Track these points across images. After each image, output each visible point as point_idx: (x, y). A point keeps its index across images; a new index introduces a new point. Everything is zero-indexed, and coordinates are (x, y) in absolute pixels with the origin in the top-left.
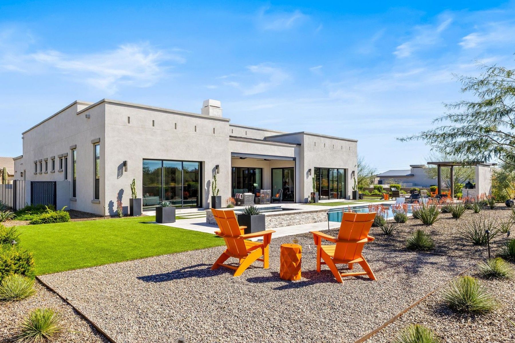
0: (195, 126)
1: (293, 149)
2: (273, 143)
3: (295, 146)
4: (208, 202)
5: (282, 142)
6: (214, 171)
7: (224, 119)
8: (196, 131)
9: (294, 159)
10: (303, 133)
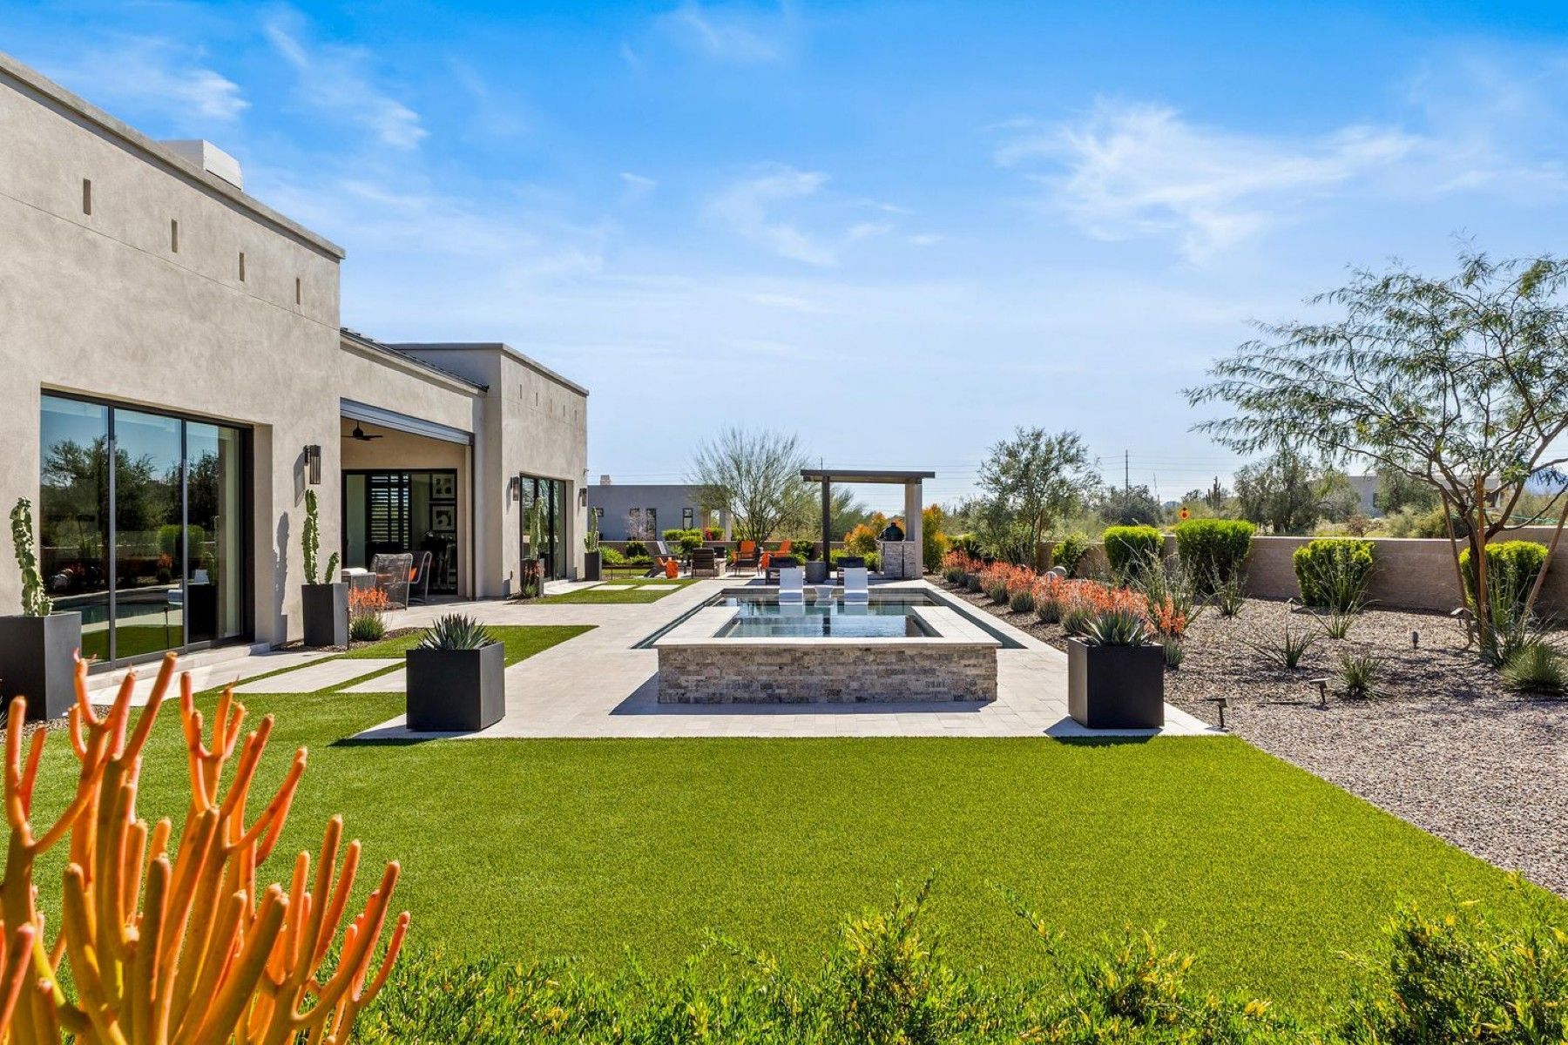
0: (242, 255)
1: (471, 400)
2: (432, 375)
3: (476, 391)
4: (283, 614)
5: (450, 374)
6: (299, 474)
7: (328, 248)
8: (242, 279)
9: (472, 436)
10: (498, 348)
